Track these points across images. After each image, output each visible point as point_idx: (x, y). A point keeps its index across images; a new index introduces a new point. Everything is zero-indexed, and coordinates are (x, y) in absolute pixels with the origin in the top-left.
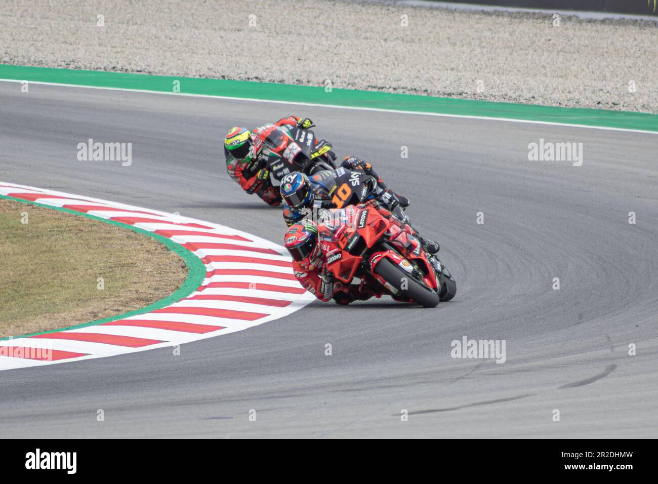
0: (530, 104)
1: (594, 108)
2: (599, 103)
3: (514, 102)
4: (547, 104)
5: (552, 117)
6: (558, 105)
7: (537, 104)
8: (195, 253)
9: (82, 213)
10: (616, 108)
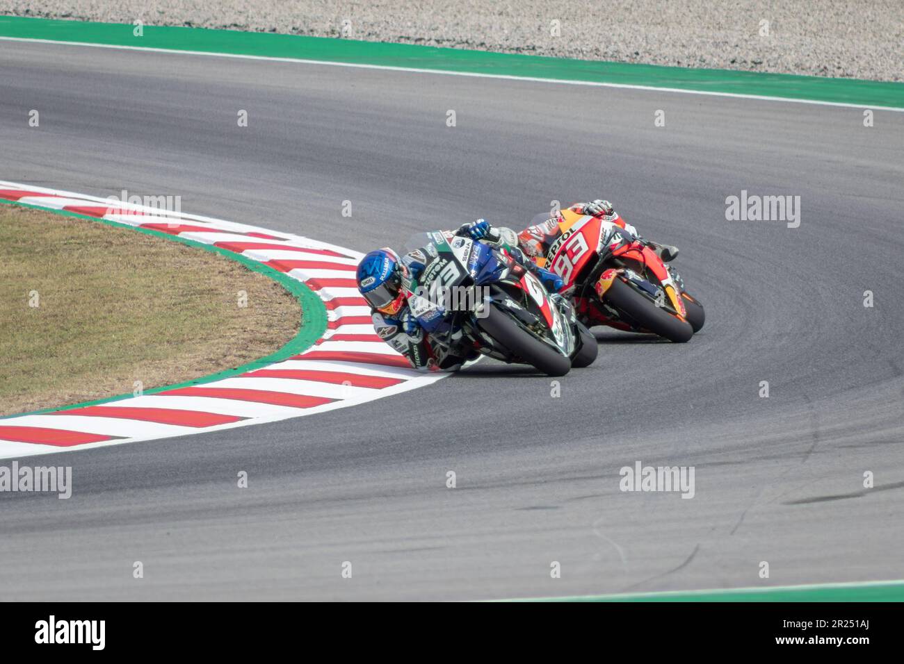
0: (636, 63)
1: (728, 69)
2: (733, 62)
3: (613, 60)
4: (661, 63)
5: (679, 82)
6: (676, 64)
7: (646, 63)
8: (288, 274)
9: (98, 218)
10: (758, 69)
